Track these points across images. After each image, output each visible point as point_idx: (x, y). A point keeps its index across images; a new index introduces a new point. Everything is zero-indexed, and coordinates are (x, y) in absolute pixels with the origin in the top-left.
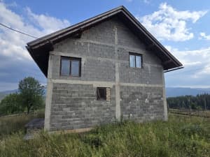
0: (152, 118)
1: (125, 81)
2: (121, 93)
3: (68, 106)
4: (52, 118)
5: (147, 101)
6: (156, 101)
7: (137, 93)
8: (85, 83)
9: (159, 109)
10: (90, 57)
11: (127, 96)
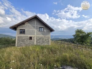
0: (45, 44)
1: (38, 35)
2: (36, 38)
3: (21, 41)
4: (17, 44)
5: (44, 40)
6: (47, 40)
7: (41, 38)
8: (26, 36)
9: (48, 42)
10: (28, 29)
11: (38, 39)
